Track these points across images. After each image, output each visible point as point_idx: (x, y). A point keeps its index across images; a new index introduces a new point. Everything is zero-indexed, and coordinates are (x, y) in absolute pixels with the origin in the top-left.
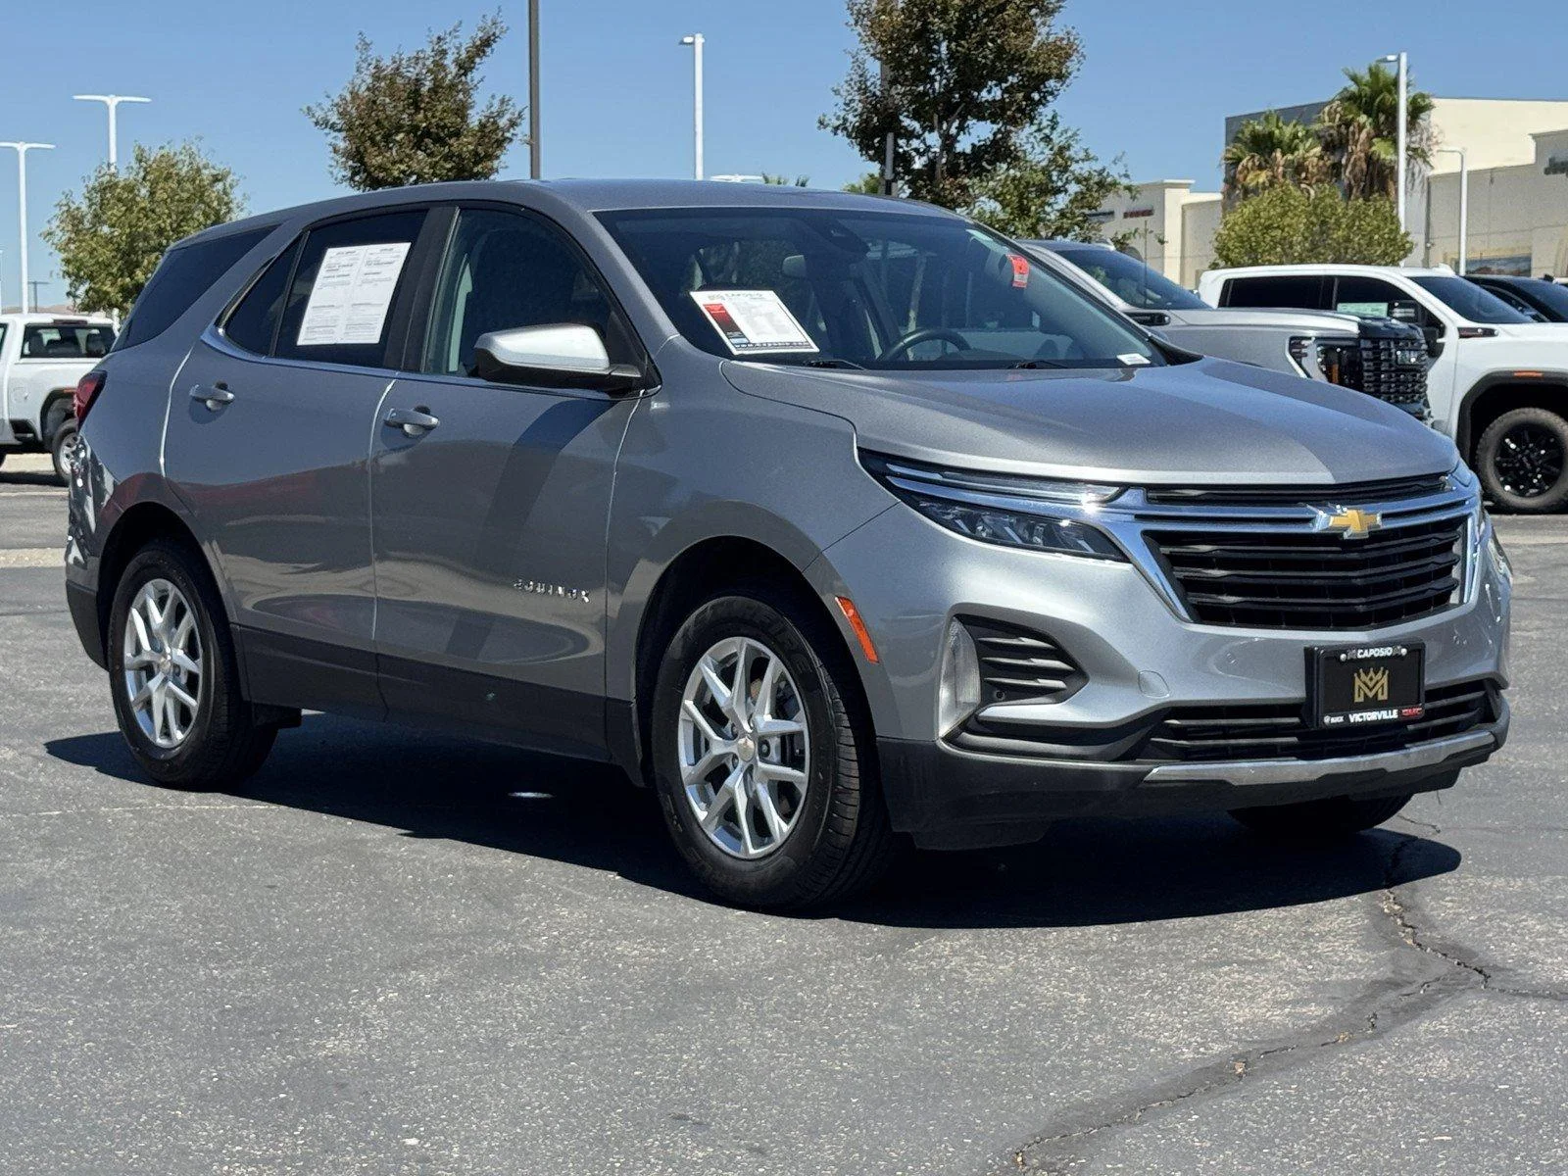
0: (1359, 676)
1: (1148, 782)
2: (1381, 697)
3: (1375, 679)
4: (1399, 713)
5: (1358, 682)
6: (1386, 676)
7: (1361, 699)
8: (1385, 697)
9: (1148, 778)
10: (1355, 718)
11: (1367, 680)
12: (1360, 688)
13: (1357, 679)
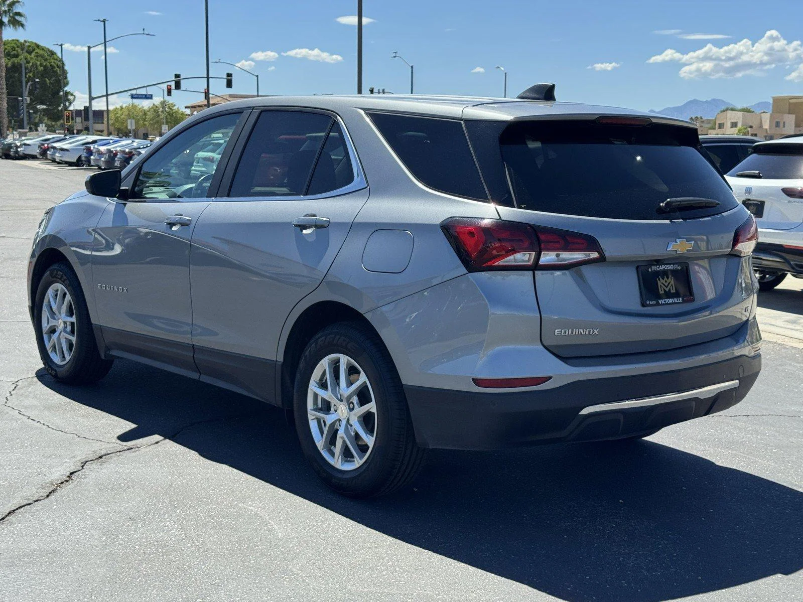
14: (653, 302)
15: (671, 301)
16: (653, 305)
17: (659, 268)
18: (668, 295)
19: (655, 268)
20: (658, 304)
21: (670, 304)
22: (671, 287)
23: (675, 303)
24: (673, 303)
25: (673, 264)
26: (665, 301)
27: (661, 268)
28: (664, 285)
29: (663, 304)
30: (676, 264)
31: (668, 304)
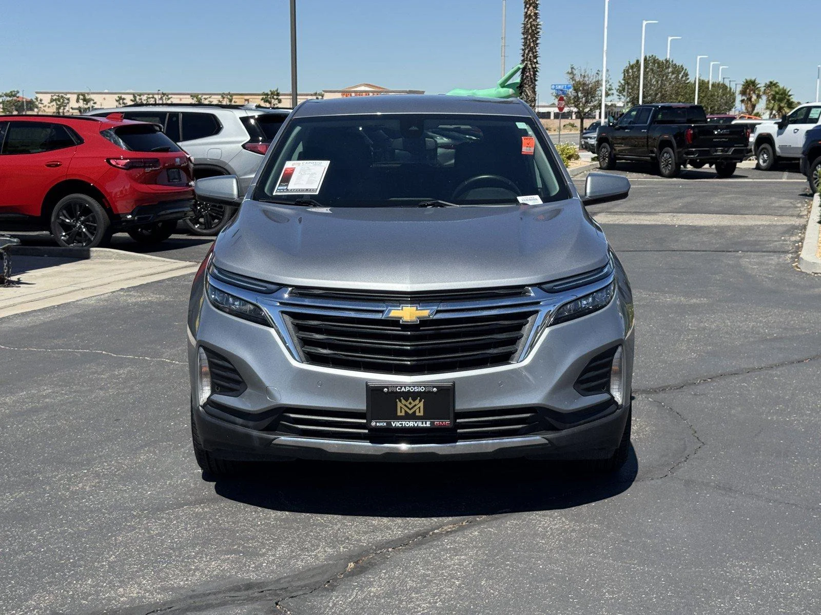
0: (400, 401)
1: (275, 444)
2: (417, 414)
3: (413, 404)
4: (432, 423)
5: (399, 405)
6: (422, 402)
7: (403, 414)
8: (422, 414)
9: (274, 442)
10: (396, 424)
11: (407, 404)
12: (401, 408)
13: (399, 403)
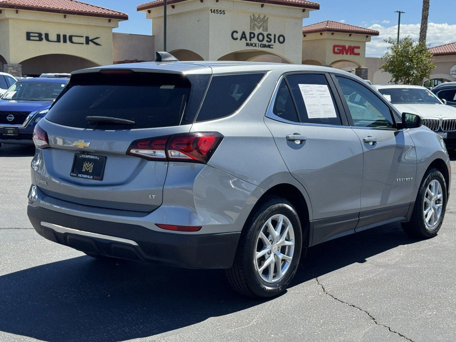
14: (75, 175)
15: (85, 177)
16: (74, 176)
17: (85, 156)
18: (86, 173)
19: (83, 156)
20: (77, 176)
21: (84, 178)
22: (90, 169)
23: (88, 178)
24: (86, 178)
25: (95, 156)
26: (82, 176)
27: (86, 156)
28: (87, 167)
29: (80, 177)
30: (97, 156)
31: (83, 178)
